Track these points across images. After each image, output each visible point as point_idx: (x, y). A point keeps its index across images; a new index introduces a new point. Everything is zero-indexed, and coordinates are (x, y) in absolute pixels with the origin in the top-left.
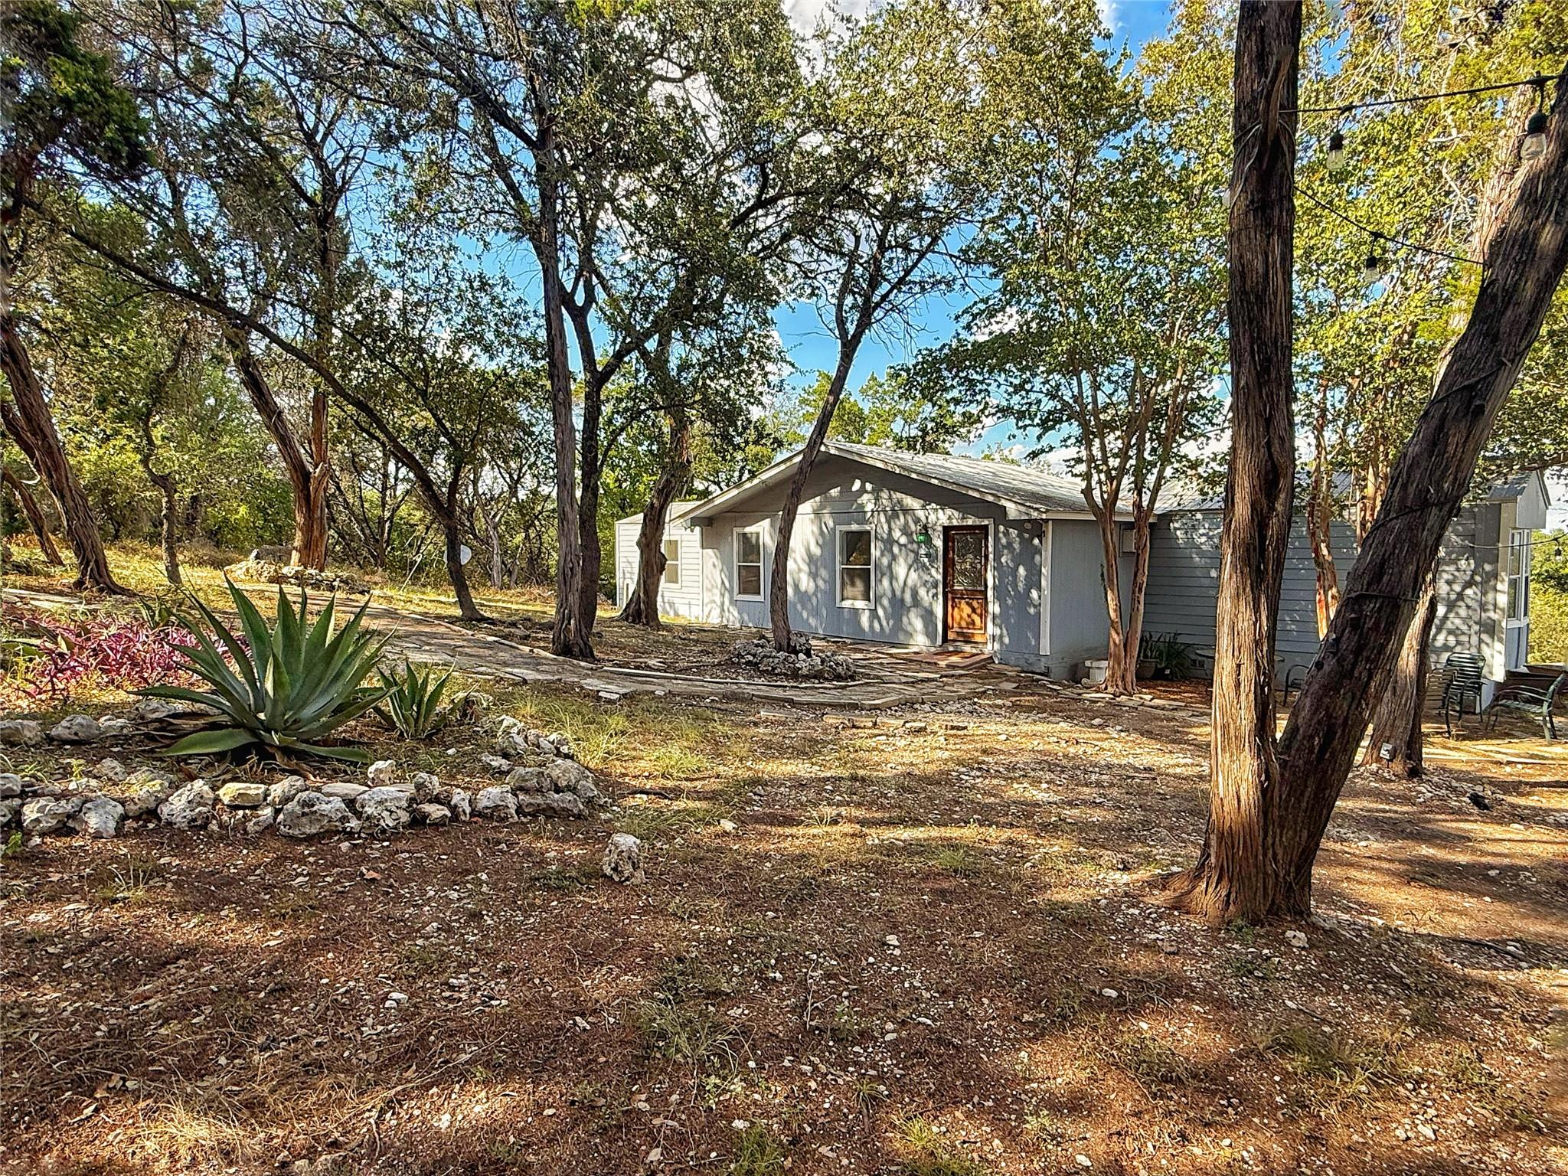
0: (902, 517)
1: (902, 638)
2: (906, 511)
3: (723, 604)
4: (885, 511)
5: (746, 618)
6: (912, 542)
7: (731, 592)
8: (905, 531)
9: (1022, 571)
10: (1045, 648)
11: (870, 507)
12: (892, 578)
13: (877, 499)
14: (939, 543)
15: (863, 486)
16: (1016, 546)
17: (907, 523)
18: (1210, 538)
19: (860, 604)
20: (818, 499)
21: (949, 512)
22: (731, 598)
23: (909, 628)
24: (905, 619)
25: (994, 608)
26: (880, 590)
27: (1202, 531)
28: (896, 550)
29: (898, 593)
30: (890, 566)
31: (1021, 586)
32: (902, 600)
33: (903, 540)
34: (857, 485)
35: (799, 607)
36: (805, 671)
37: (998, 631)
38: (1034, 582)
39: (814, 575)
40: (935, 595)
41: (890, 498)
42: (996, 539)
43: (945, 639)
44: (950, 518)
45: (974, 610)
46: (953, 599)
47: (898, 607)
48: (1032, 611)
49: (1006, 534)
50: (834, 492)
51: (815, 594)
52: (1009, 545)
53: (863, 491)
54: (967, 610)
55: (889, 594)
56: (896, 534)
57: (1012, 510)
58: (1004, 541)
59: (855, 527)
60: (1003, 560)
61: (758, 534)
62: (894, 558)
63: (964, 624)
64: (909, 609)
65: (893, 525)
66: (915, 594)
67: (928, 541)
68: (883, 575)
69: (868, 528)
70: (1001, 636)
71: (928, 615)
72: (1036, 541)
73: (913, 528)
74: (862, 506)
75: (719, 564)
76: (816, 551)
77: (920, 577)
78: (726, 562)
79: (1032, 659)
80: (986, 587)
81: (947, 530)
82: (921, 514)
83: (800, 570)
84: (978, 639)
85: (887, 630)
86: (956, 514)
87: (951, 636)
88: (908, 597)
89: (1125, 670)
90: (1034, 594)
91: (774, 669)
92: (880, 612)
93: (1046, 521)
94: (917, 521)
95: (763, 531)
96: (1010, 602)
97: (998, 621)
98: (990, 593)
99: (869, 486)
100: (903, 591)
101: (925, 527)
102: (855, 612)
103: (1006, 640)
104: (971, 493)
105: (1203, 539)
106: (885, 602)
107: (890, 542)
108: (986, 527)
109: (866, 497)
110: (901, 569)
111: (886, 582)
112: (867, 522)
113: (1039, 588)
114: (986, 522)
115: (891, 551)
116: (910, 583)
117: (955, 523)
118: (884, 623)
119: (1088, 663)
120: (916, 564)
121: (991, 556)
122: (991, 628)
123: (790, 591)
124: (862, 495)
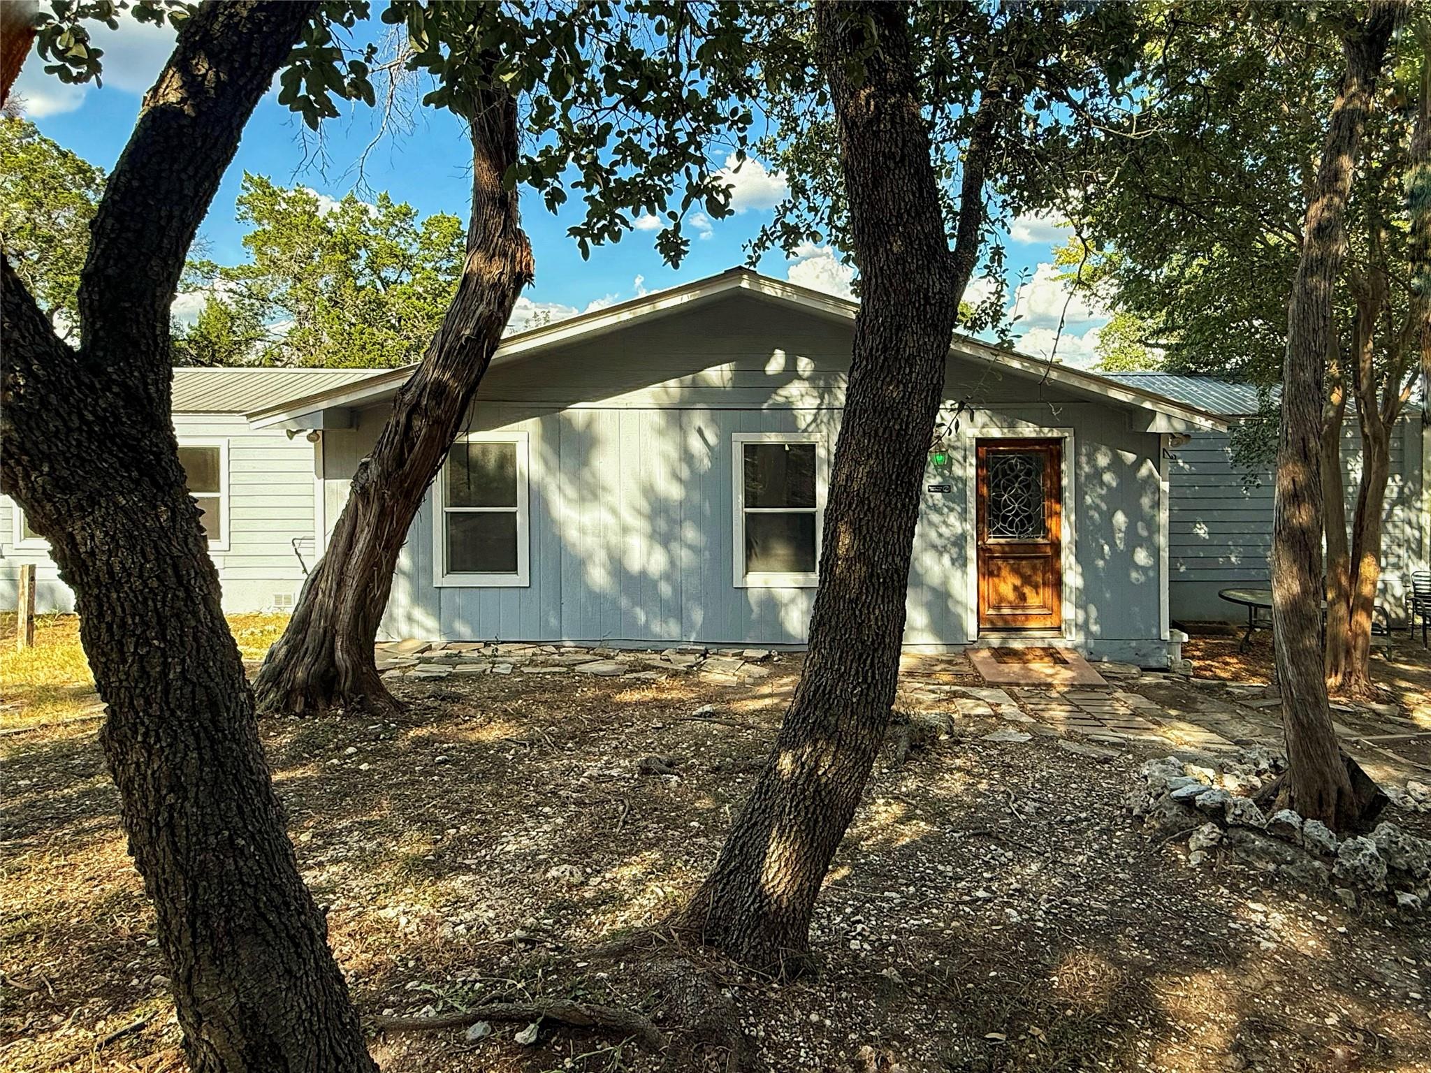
9: (1120, 518)
10: (1166, 630)
13: (824, 389)
14: (967, 471)
15: (791, 362)
16: (1109, 480)
20: (672, 383)
21: (983, 415)
25: (1073, 578)
31: (1121, 541)
34: (776, 363)
35: (624, 602)
37: (1082, 614)
38: (1140, 535)
39: (664, 539)
42: (1076, 468)
44: (985, 425)
45: (1026, 579)
46: (988, 560)
48: (1138, 578)
50: (718, 375)
51: (667, 577)
52: (1098, 475)
53: (790, 374)
54: (1013, 579)
59: (771, 437)
60: (1089, 499)
67: (947, 464)
69: (808, 439)
70: (1086, 622)
72: (1149, 468)
74: (789, 404)
76: (675, 492)
79: (1146, 648)
80: (1057, 545)
81: (983, 446)
83: (625, 530)
84: (1040, 623)
86: (998, 419)
87: (985, 621)
90: (1141, 557)
95: (527, 440)
96: (1101, 565)
98: (1066, 554)
99: (805, 365)
103: (1096, 628)
108: (1058, 441)
109: (794, 390)
112: (810, 428)
114: (1055, 433)
117: (997, 433)
121: (1067, 494)
122: (1069, 611)
123: (598, 576)
124: (790, 381)
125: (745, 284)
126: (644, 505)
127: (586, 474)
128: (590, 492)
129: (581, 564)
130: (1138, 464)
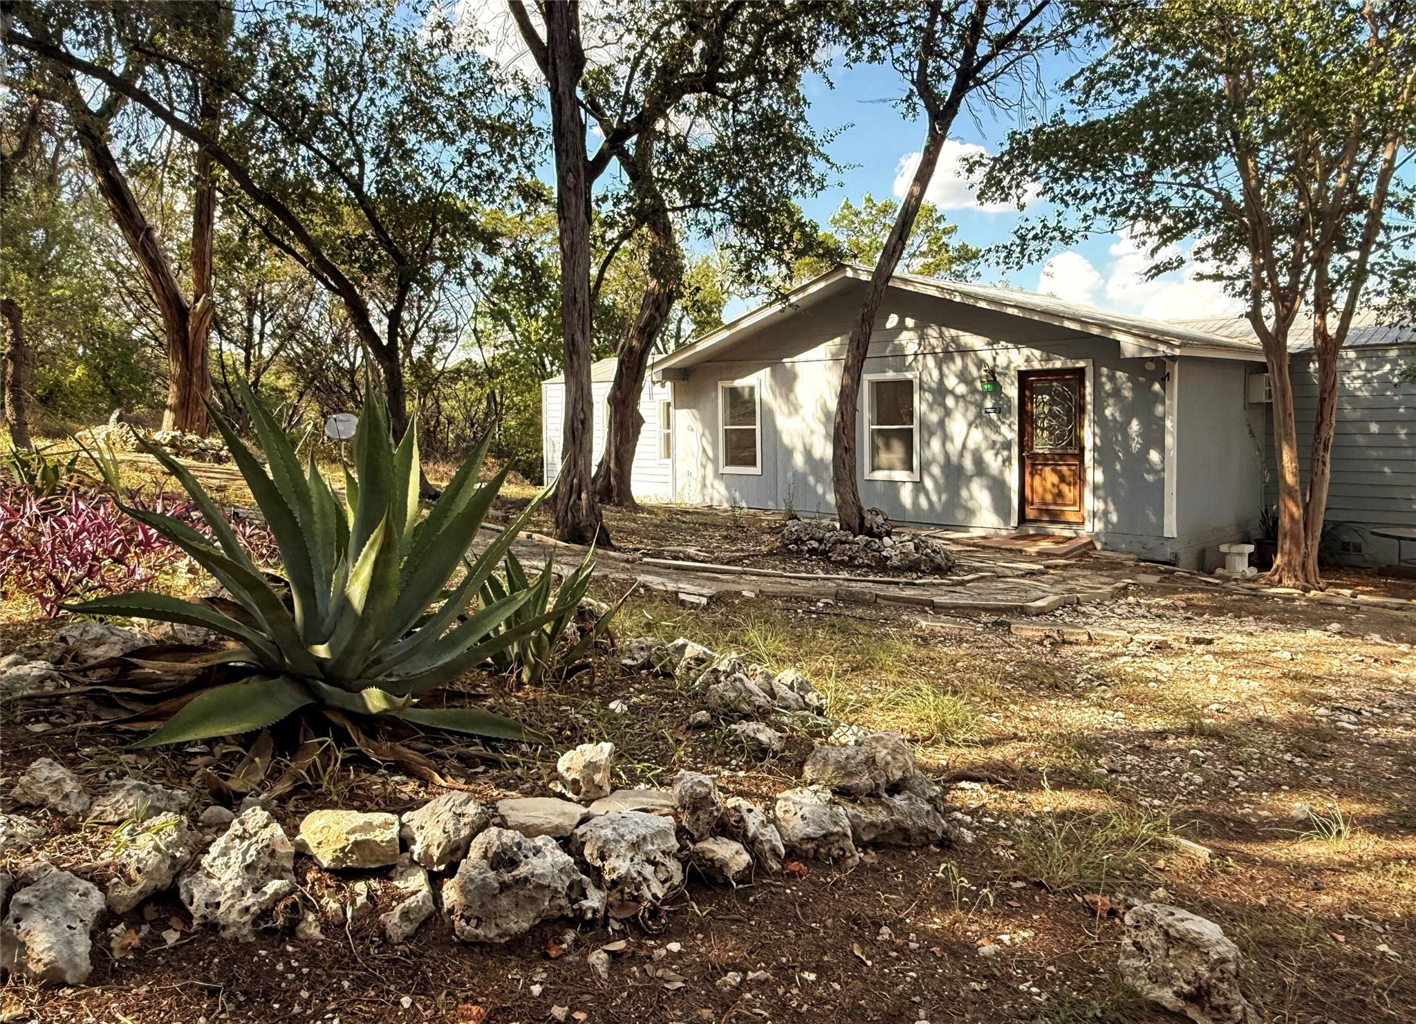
0: (959, 361)
1: (960, 516)
2: (964, 351)
3: (704, 478)
4: (934, 354)
5: (737, 495)
6: (974, 391)
7: (715, 462)
8: (963, 377)
9: (1135, 425)
10: (1171, 528)
11: (911, 348)
12: (946, 438)
13: (922, 337)
14: (1012, 391)
15: (902, 321)
16: (1127, 393)
17: (965, 367)
18: (1367, 382)
19: (900, 475)
20: (837, 340)
21: (1026, 351)
22: (716, 470)
23: (970, 504)
24: (964, 493)
25: (1094, 475)
26: (928, 454)
27: (1356, 373)
28: (950, 402)
29: (954, 459)
30: (942, 423)
31: (1135, 446)
32: (960, 468)
33: (961, 389)
34: (893, 321)
35: (811, 480)
36: (895, 561)
37: (1100, 506)
38: (1154, 437)
40: (1007, 461)
41: (941, 335)
42: (1097, 386)
43: (1023, 519)
44: (1028, 360)
45: (1062, 479)
46: (1033, 465)
47: (954, 475)
48: (1150, 478)
49: (1112, 378)
51: (832, 463)
52: (1116, 392)
53: (901, 327)
54: (1052, 478)
55: (941, 458)
56: (951, 382)
57: (1129, 345)
58: (1108, 387)
59: (890, 375)
60: (1108, 412)
61: (752, 389)
62: (948, 412)
63: (1049, 498)
64: (969, 478)
65: (945, 369)
66: (979, 462)
67: (997, 390)
68: (931, 434)
69: (909, 375)
70: (1106, 513)
71: (998, 487)
72: (1157, 387)
73: (974, 371)
74: (902, 348)
75: (698, 427)
76: (835, 406)
77: (986, 438)
78: (710, 425)
79: (1152, 543)
80: (1082, 449)
81: (1023, 376)
82: (987, 356)
83: (813, 432)
84: (1072, 517)
85: (938, 507)
86: (1037, 353)
87: (1031, 513)
88: (968, 463)
89: (1306, 556)
90: (1154, 456)
91: (852, 558)
92: (929, 483)
93: (1173, 358)
94: (980, 363)
95: (759, 382)
96: (1118, 467)
97: (1101, 493)
98: (1088, 457)
99: (910, 322)
100: (961, 455)
101: (992, 372)
102: (893, 485)
103: (1114, 518)
104: (1067, 324)
105: (1358, 383)
106: (936, 470)
107: (941, 392)
108: (1082, 370)
109: (905, 337)
110: (958, 425)
111: (935, 444)
112: (910, 368)
113: (1162, 449)
114: (1081, 364)
115: (944, 405)
116: (971, 445)
117: (1037, 365)
118: (934, 498)
119: (1224, 548)
120: (981, 419)
121: (1089, 407)
122: (1091, 502)
123: (799, 460)
124: (900, 333)
125: (850, 274)
126: (823, 418)
127: (792, 397)
128: (794, 408)
129: (789, 452)
130: (1150, 385)
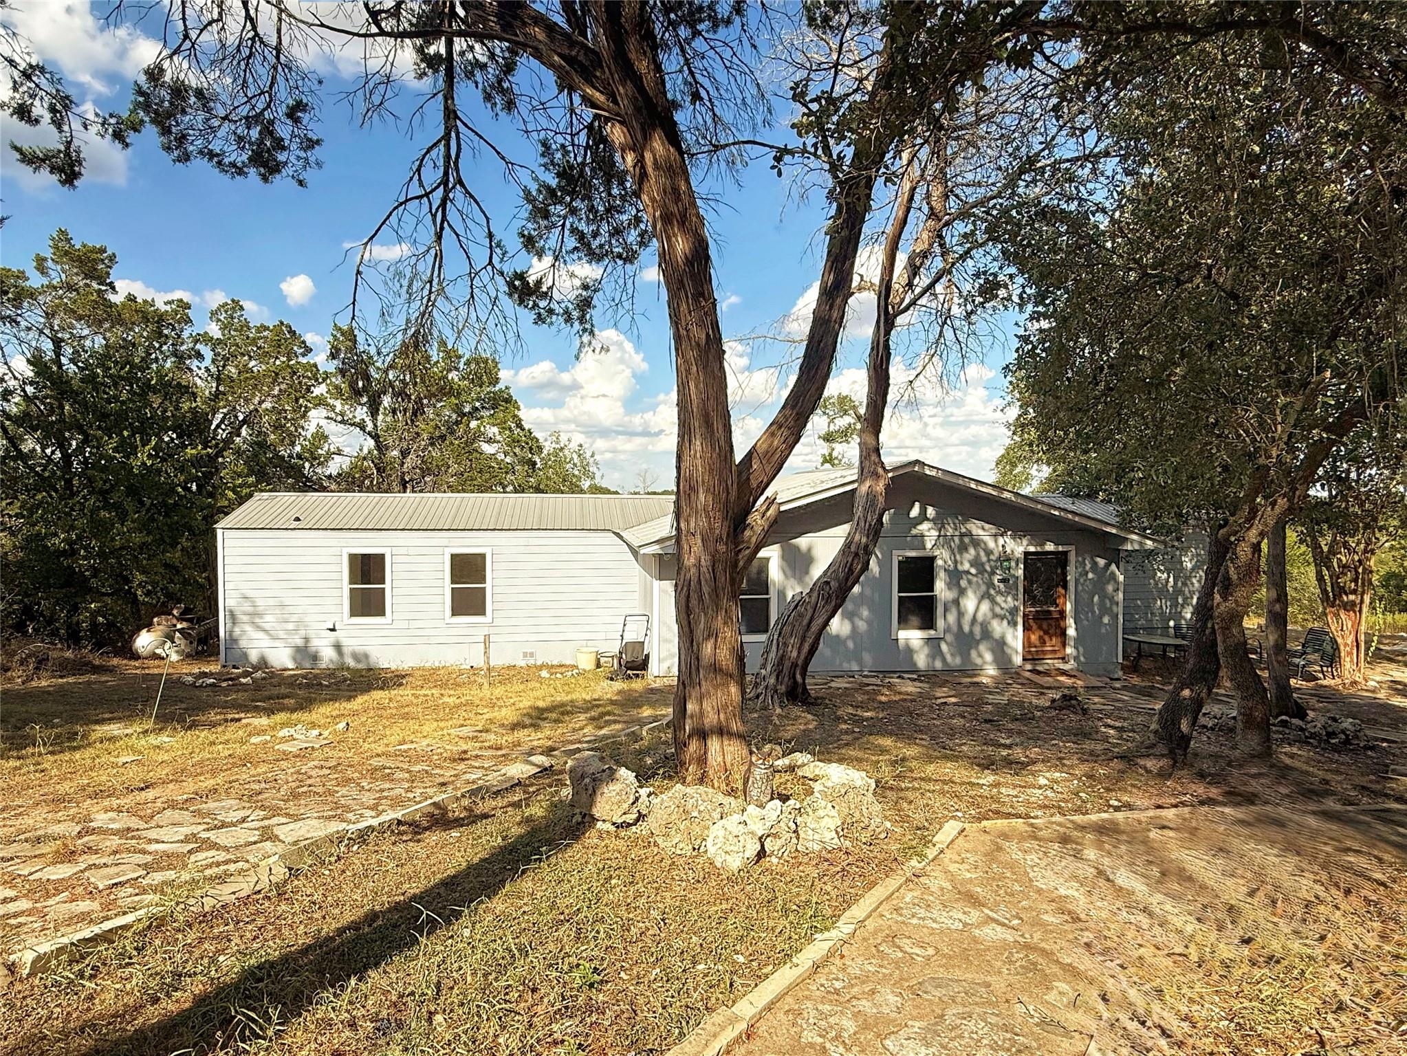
0: (972, 551)
2: (976, 543)
8: (975, 563)
11: (931, 534)
15: (923, 511)
17: (978, 556)
24: (974, 654)
25: (1072, 632)
29: (966, 628)
30: (956, 602)
34: (915, 512)
53: (923, 517)
59: (913, 553)
62: (962, 592)
64: (978, 642)
66: (986, 629)
69: (931, 554)
72: (1113, 569)
81: (1028, 557)
88: (977, 630)
99: (931, 511)
107: (959, 575)
108: (1065, 553)
109: (924, 527)
110: (970, 603)
114: (1065, 548)
115: (960, 585)
116: (980, 617)
118: (949, 658)
122: (1069, 649)
124: (921, 521)
125: (916, 469)
127: (806, 579)
130: (1108, 566)
